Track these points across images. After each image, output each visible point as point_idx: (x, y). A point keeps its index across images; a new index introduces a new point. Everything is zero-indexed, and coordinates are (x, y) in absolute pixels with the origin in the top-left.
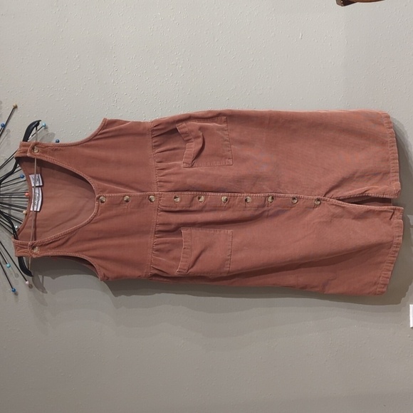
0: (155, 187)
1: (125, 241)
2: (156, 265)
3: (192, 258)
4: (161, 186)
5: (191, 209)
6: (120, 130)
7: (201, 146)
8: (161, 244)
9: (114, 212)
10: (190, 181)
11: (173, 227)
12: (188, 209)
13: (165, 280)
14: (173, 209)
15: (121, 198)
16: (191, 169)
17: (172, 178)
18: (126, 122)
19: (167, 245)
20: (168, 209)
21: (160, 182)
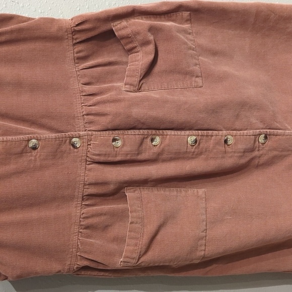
0: (81, 123)
1: (34, 214)
2: (85, 252)
3: (145, 240)
4: (91, 123)
5: (140, 157)
6: (20, 30)
7: (151, 57)
8: (93, 216)
9: (12, 167)
10: (138, 112)
11: (112, 187)
12: (134, 158)
13: (102, 273)
14: (111, 159)
15: (24, 144)
16: (138, 94)
17: (108, 108)
18: (29, 19)
19: (103, 218)
20: (102, 159)
21: (87, 115)
